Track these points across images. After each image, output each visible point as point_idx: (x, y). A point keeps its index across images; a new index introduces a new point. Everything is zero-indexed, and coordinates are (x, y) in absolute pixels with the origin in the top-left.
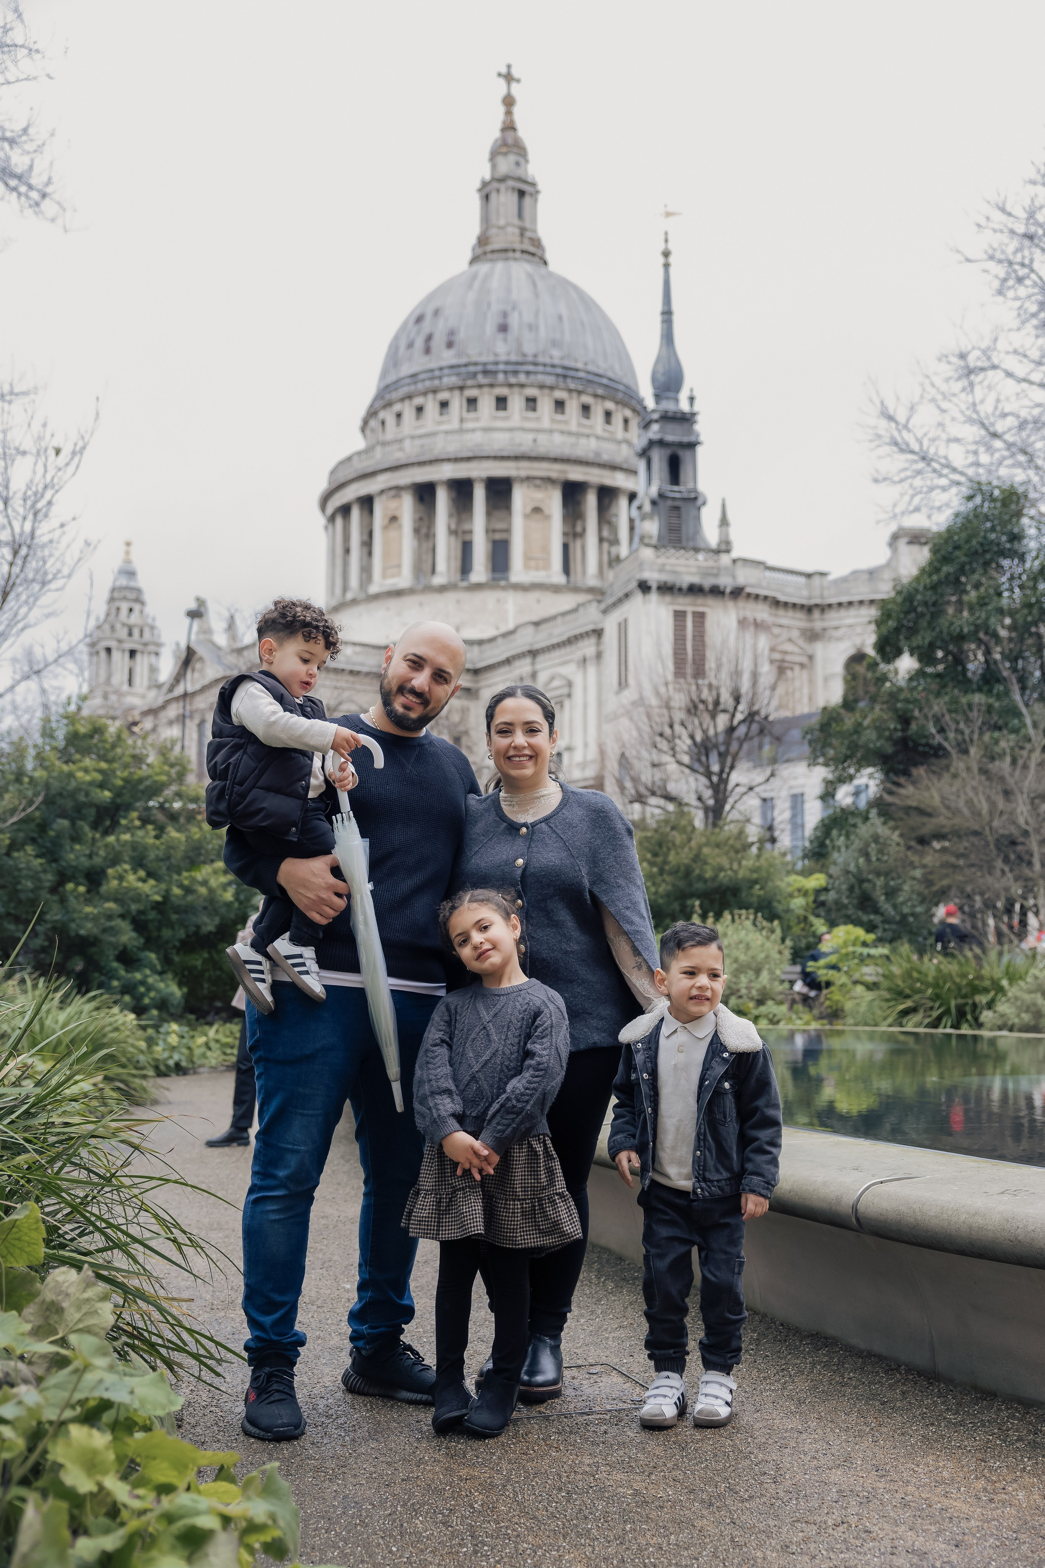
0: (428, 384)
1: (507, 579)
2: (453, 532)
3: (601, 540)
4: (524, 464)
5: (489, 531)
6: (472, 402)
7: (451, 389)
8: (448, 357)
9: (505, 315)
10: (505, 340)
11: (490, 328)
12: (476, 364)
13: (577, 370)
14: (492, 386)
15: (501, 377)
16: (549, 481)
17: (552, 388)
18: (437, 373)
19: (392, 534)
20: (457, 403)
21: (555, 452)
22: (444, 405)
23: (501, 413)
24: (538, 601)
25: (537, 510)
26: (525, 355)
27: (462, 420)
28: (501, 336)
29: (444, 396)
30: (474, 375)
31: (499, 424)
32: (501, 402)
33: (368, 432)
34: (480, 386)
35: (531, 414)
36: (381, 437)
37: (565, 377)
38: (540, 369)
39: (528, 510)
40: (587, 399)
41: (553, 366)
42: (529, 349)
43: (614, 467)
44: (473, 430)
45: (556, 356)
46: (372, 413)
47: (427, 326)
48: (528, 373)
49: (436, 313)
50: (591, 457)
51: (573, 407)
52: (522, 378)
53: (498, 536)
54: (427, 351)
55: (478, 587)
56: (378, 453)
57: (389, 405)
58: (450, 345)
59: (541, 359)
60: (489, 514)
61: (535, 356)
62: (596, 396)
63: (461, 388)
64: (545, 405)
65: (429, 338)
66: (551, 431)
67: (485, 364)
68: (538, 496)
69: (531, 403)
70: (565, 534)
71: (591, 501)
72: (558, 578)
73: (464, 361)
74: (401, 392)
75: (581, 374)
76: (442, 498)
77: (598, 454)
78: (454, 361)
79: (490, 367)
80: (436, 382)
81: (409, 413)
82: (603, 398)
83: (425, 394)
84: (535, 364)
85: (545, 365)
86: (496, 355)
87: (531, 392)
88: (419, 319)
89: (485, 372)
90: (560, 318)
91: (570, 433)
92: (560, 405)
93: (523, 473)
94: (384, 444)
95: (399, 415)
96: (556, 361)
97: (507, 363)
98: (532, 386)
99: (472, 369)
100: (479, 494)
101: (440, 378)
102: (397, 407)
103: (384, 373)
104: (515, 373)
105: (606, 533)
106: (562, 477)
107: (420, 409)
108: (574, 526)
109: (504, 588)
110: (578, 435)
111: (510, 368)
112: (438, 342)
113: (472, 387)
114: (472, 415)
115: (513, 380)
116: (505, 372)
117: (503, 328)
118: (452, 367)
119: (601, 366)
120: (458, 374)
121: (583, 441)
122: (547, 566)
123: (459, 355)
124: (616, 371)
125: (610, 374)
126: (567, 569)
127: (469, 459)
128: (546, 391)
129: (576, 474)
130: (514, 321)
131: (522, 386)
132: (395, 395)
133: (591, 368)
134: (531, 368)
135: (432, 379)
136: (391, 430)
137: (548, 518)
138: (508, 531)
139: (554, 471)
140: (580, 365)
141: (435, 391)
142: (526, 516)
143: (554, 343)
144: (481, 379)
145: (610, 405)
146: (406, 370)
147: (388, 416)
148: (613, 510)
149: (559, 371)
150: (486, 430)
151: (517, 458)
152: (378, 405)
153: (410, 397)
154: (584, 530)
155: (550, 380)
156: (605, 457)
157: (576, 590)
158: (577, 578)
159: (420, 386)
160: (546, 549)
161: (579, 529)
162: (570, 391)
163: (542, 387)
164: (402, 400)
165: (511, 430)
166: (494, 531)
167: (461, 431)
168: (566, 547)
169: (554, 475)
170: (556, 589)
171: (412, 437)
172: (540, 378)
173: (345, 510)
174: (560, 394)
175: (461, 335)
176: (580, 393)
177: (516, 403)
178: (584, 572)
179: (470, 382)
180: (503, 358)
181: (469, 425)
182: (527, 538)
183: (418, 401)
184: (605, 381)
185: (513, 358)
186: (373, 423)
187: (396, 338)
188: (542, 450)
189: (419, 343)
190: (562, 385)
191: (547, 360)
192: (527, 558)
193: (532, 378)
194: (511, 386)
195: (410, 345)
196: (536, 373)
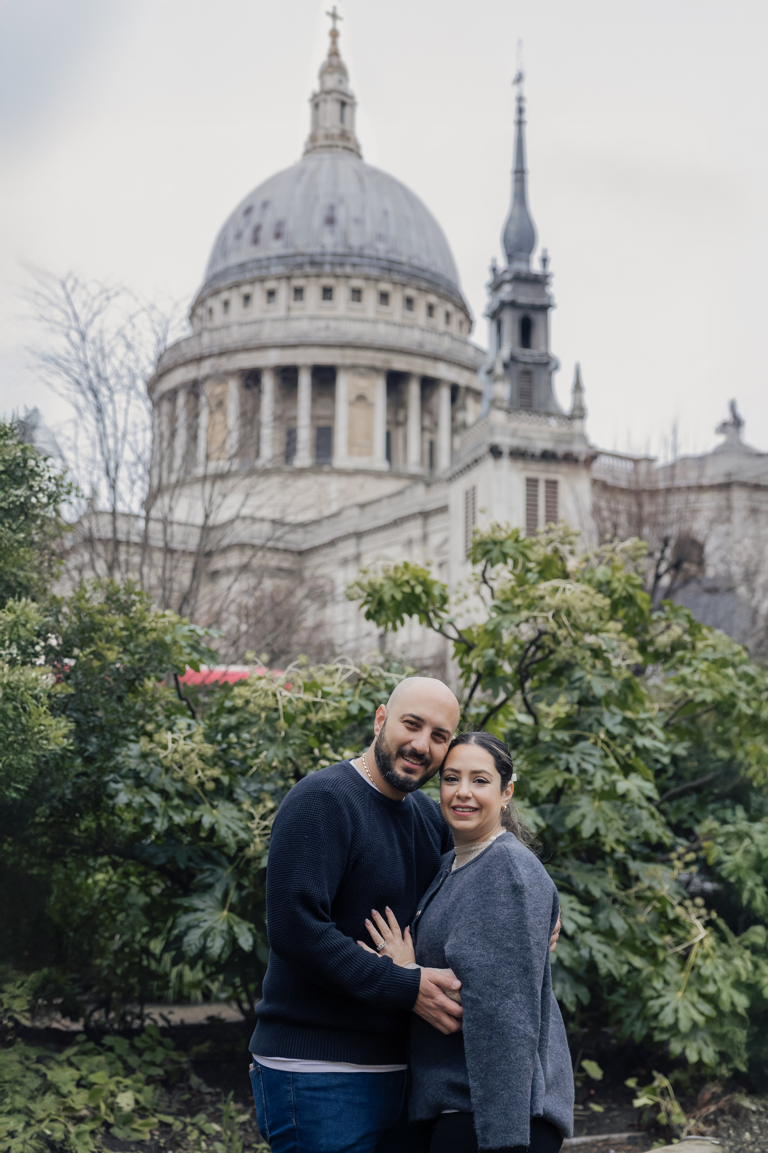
0: (256, 273)
1: (330, 464)
2: (277, 418)
3: (423, 429)
4: (349, 352)
5: (314, 418)
6: (299, 293)
7: (278, 278)
8: (276, 248)
9: (332, 208)
10: (332, 232)
11: (318, 219)
12: (303, 255)
13: (400, 263)
14: (318, 276)
15: (327, 268)
16: (374, 369)
17: (377, 280)
18: (265, 263)
19: (218, 417)
20: (284, 292)
21: (379, 341)
22: (271, 294)
23: (327, 303)
24: (362, 487)
25: (361, 398)
26: (350, 247)
27: (289, 309)
28: (327, 229)
29: (271, 285)
30: (301, 266)
31: (325, 313)
32: (327, 293)
33: (196, 320)
34: (307, 276)
35: (356, 305)
36: (209, 325)
37: (390, 270)
38: (365, 261)
39: (353, 396)
40: (411, 292)
41: (379, 259)
42: (355, 241)
43: (436, 358)
44: (298, 319)
45: (382, 249)
46: (200, 301)
47: (255, 217)
48: (354, 265)
49: (265, 205)
50: (414, 347)
51: (397, 300)
52: (348, 270)
53: (322, 423)
54: (256, 241)
55: (301, 472)
56: (206, 339)
57: (216, 293)
58: (278, 235)
59: (367, 252)
60: (314, 400)
61: (361, 248)
62: (419, 289)
63: (289, 278)
64: (370, 297)
65: (257, 229)
66: (375, 322)
67: (312, 255)
68: (362, 384)
69: (357, 294)
70: (388, 423)
71: (414, 390)
72: (380, 464)
73: (291, 251)
74: (229, 281)
75: (406, 268)
76: (268, 383)
77: (421, 345)
78: (282, 251)
79: (318, 259)
80: (264, 272)
81: (236, 301)
82: (426, 291)
83: (252, 282)
84: (361, 256)
85: (370, 258)
86: (323, 247)
87: (357, 283)
88: (248, 211)
89: (313, 263)
90: (385, 213)
91: (394, 324)
92: (384, 297)
93: (348, 361)
94: (212, 330)
95: (226, 304)
96: (382, 254)
97: (334, 255)
98: (357, 277)
99: (299, 260)
100: (305, 381)
101: (268, 267)
102: (225, 295)
103: (213, 262)
104: (342, 265)
105: (427, 422)
106: (386, 366)
107: (247, 298)
108: (396, 414)
109: (328, 473)
110: (402, 326)
111: (337, 259)
112: (267, 233)
113: (299, 277)
114: (298, 304)
115: (339, 271)
116: (332, 264)
117: (330, 221)
118: (280, 257)
119: (425, 260)
120: (286, 265)
121: (407, 332)
122: (370, 452)
123: (287, 245)
124: (439, 267)
125: (433, 269)
126: (389, 456)
127: (295, 346)
128: (372, 283)
129: (400, 364)
130: (341, 214)
131: (348, 277)
132: (223, 284)
133: (415, 262)
134: (356, 260)
135: (260, 268)
136: (219, 318)
137: (371, 406)
138: (332, 418)
139: (379, 359)
140: (404, 259)
141: (262, 280)
142: (351, 404)
143: (380, 238)
144: (308, 269)
145: (432, 299)
146: (234, 259)
147: (216, 304)
148: (434, 400)
149: (384, 264)
150: (313, 318)
151: (343, 346)
152: (206, 292)
153: (237, 285)
154: (406, 418)
155: (375, 272)
156: (428, 348)
157: (397, 475)
158: (399, 465)
159: (248, 276)
160: (369, 436)
161: (401, 417)
162: (394, 283)
163: (367, 278)
164: (230, 288)
165: (337, 319)
166: (319, 418)
167: (287, 319)
168: (388, 436)
169: (378, 364)
170: (378, 475)
171: (241, 324)
172: (366, 270)
173: (172, 395)
174: (385, 286)
175: (289, 227)
176: (404, 285)
177: (342, 293)
178: (405, 460)
179: (297, 272)
180: (330, 249)
181: (295, 313)
182: (351, 426)
183: (246, 289)
184: (427, 276)
185: (340, 250)
186: (200, 311)
187: (225, 230)
188: (367, 340)
189: (248, 234)
190: (386, 276)
191: (372, 253)
192: (351, 444)
193: (358, 271)
194: (337, 277)
195: (239, 236)
196: (360, 265)
